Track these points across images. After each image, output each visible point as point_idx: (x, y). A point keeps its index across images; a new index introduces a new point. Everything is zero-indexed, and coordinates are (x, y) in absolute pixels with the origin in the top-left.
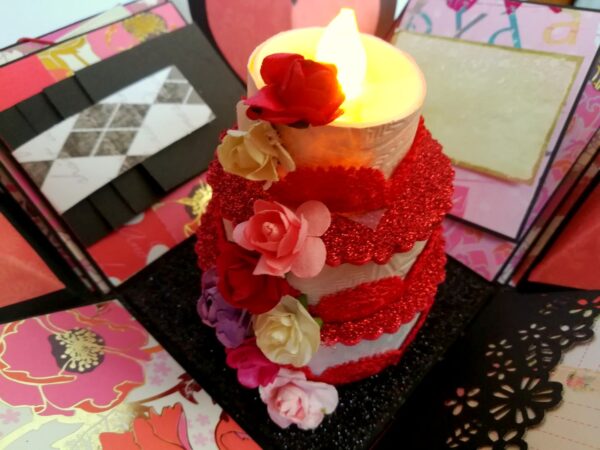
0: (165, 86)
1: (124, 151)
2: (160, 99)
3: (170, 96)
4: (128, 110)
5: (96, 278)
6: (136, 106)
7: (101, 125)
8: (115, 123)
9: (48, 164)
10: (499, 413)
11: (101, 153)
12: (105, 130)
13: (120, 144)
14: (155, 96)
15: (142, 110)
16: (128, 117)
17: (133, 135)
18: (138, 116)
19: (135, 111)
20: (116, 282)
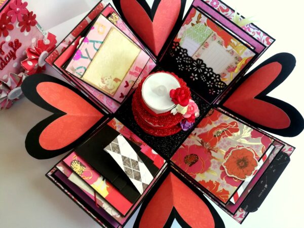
0: (114, 151)
1: (137, 162)
2: (119, 152)
3: (117, 149)
4: (125, 162)
5: (165, 166)
6: (123, 160)
7: (131, 170)
8: (129, 166)
9: (143, 184)
10: (200, 71)
11: (138, 169)
12: (132, 169)
13: (135, 164)
14: (118, 154)
15: (124, 158)
16: (127, 162)
17: (132, 160)
18: (126, 159)
19: (125, 160)
20: (165, 161)
